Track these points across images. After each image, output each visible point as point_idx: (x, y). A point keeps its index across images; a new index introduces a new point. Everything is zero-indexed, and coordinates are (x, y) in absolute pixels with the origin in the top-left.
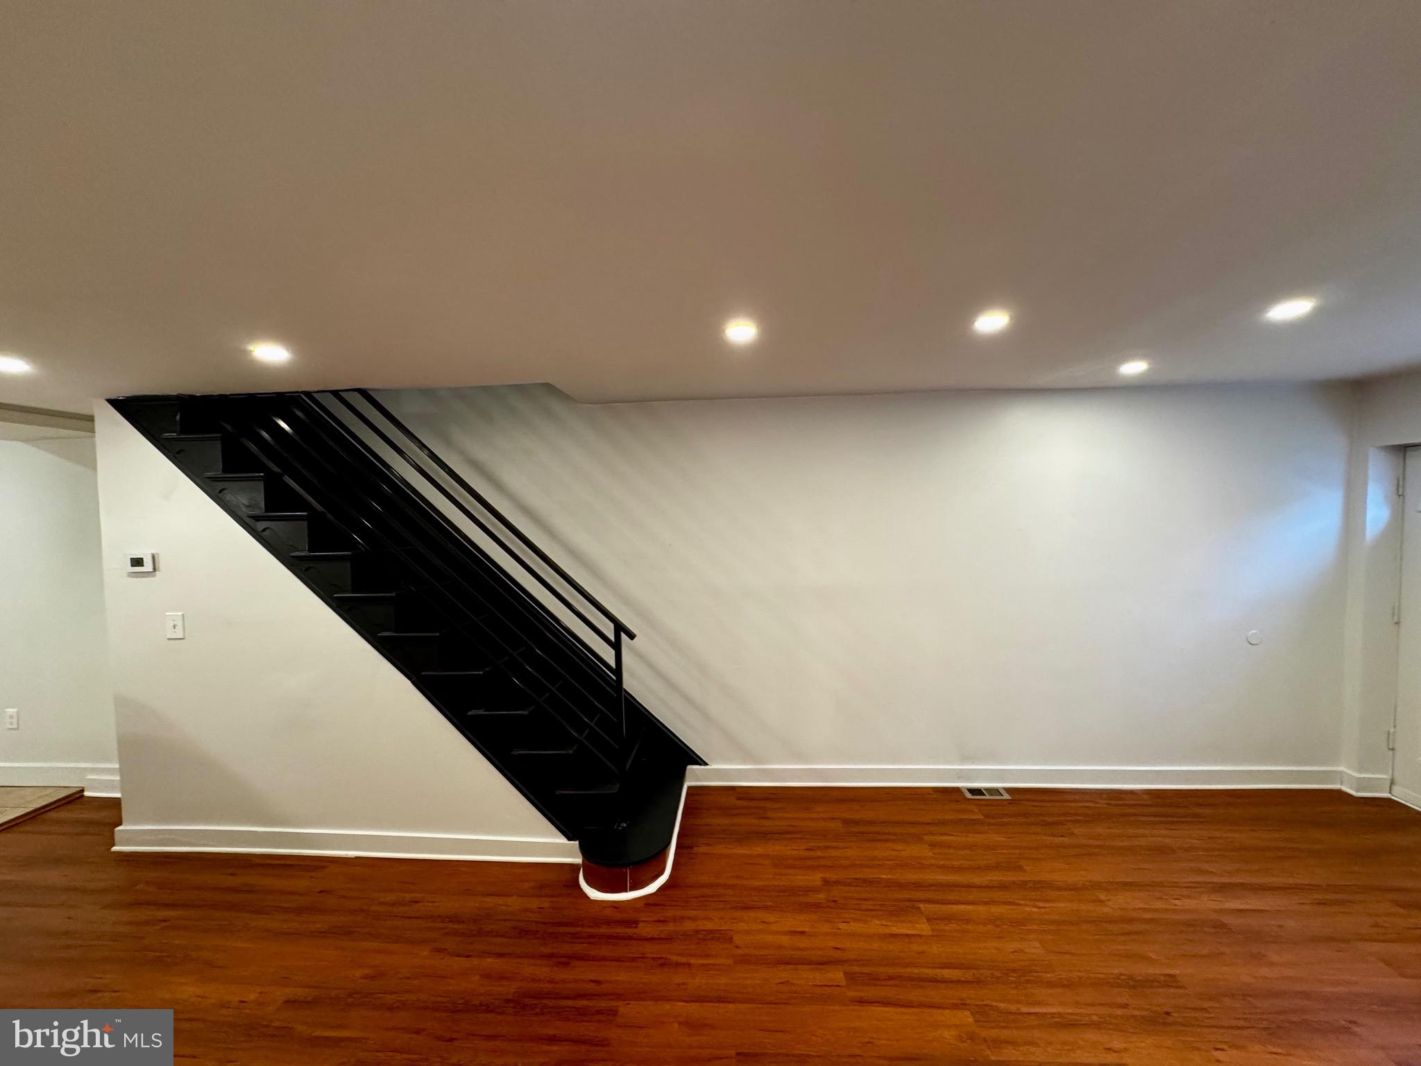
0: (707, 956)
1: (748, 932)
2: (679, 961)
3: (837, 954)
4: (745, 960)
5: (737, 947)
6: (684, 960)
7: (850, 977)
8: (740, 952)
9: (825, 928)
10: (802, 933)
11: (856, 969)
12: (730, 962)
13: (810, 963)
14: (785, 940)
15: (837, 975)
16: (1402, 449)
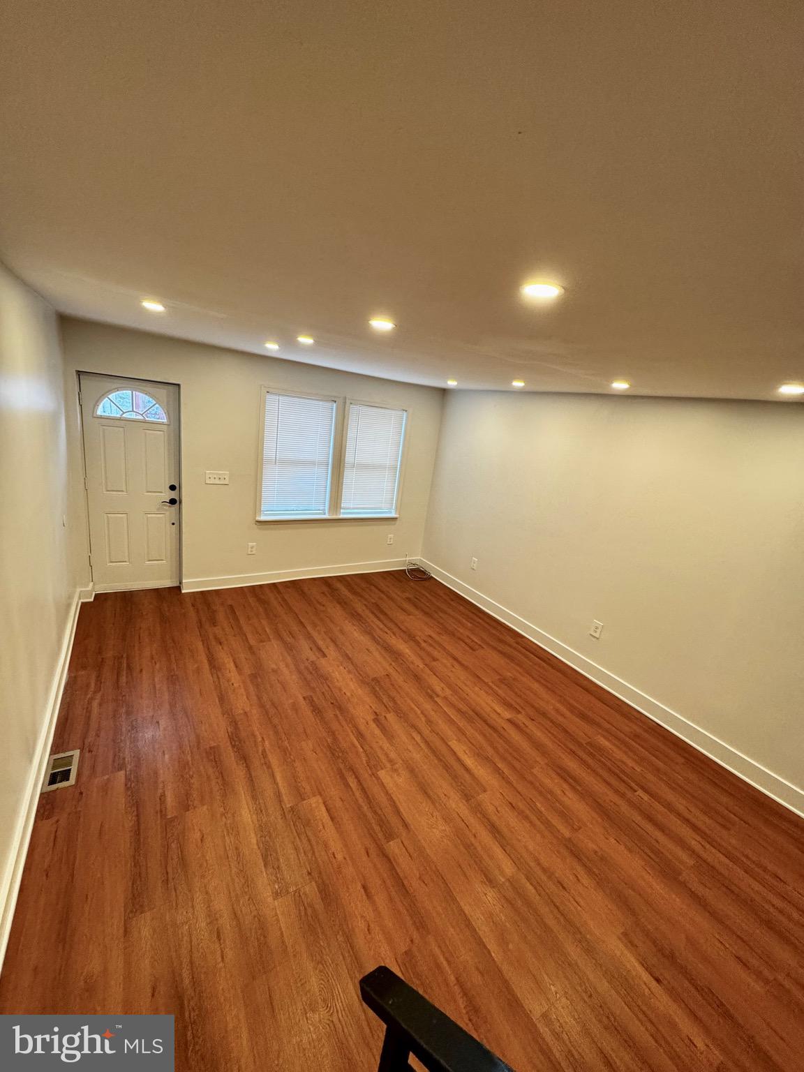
0: (438, 966)
1: (390, 941)
2: (461, 994)
3: (373, 851)
4: (422, 925)
5: (412, 941)
6: (457, 989)
7: (390, 836)
8: (416, 935)
9: (349, 871)
10: (364, 887)
11: (380, 835)
12: (431, 939)
13: (393, 868)
14: (381, 899)
15: (393, 847)
16: (79, 373)
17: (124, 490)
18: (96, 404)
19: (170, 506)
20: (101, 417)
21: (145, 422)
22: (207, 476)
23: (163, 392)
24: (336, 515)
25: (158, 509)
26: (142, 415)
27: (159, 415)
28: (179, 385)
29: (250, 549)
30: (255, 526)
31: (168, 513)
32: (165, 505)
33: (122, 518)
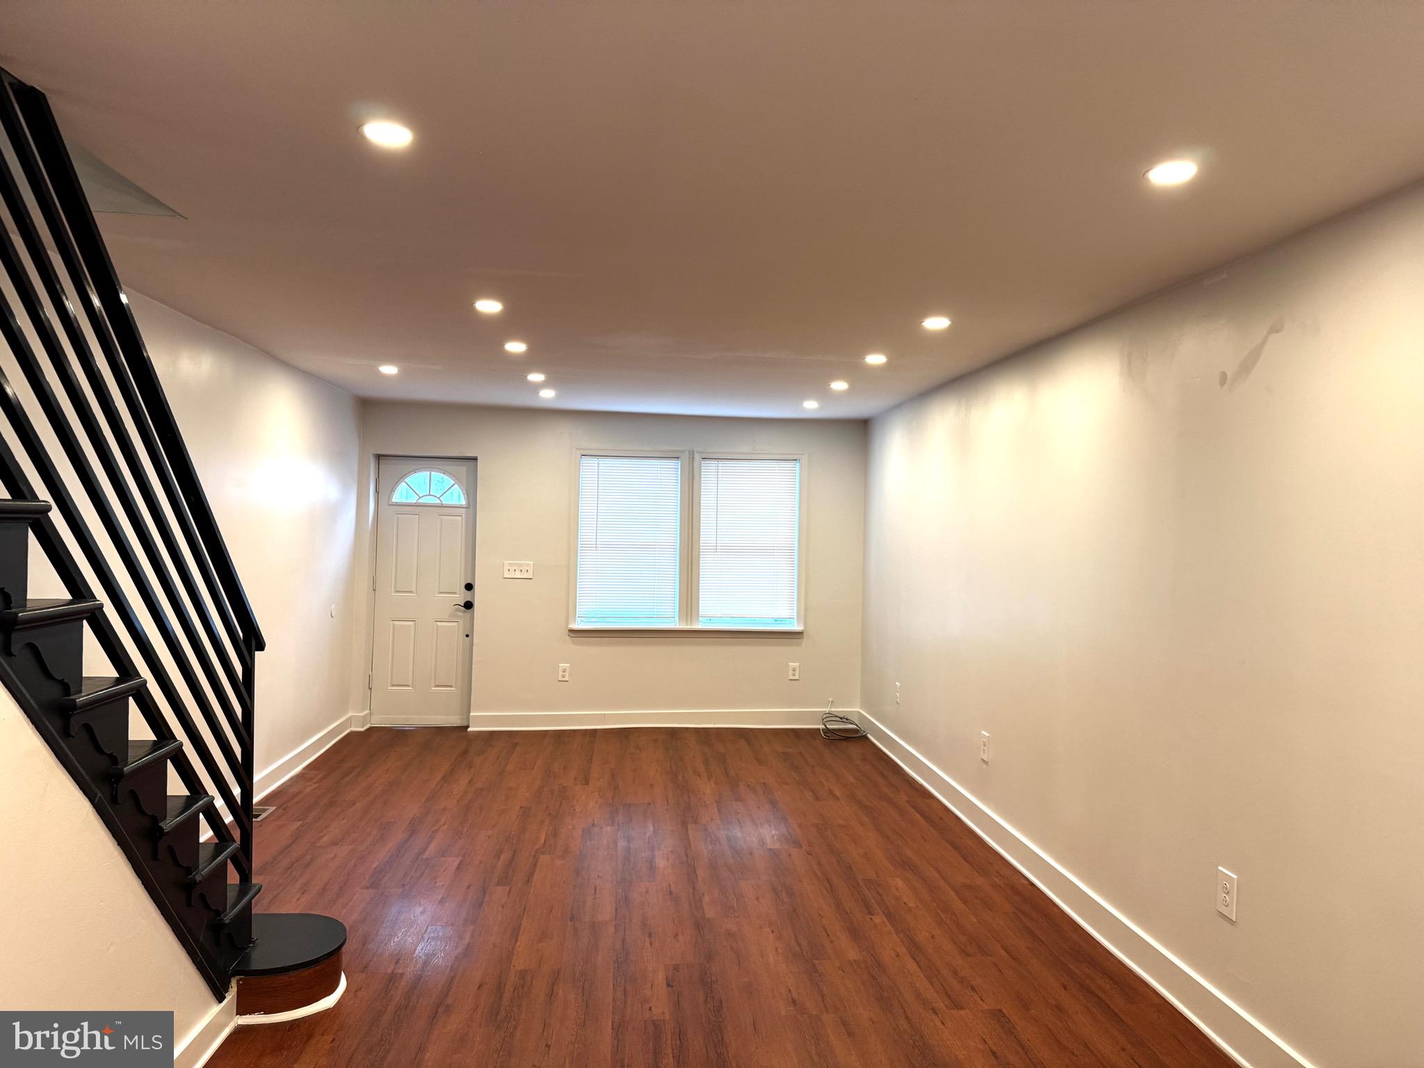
16: (379, 457)
17: (414, 590)
18: (393, 490)
19: (464, 612)
20: (397, 505)
21: (442, 506)
22: (506, 568)
23: (462, 469)
24: (691, 625)
25: (451, 616)
26: (439, 498)
27: (456, 496)
28: (475, 459)
29: (561, 673)
30: (568, 638)
31: (461, 622)
32: (457, 610)
33: (410, 625)
